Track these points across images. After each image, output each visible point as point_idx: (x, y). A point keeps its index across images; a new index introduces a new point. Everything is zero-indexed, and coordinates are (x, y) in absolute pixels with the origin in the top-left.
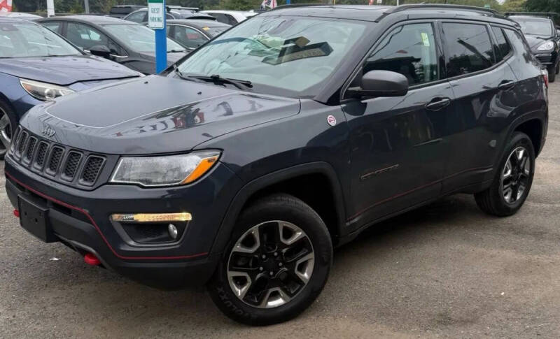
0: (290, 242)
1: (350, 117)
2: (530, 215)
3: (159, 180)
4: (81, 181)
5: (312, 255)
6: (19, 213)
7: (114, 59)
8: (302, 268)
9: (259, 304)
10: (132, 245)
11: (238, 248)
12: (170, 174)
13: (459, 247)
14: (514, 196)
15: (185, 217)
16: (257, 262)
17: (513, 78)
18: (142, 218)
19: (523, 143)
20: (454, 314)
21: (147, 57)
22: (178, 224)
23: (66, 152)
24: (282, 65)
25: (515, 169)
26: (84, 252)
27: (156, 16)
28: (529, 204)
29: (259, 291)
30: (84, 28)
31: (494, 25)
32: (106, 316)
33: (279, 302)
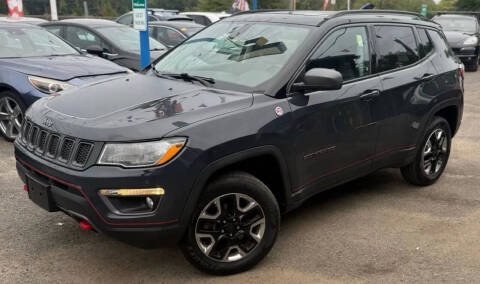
0: (245, 210)
1: (294, 108)
2: (446, 185)
3: (138, 162)
4: (75, 163)
5: (263, 221)
6: (27, 188)
7: (106, 57)
8: (255, 230)
9: (221, 258)
10: (117, 214)
11: (203, 215)
12: (147, 156)
13: (385, 211)
14: (433, 169)
15: (159, 191)
16: (219, 226)
17: (434, 71)
18: (124, 192)
19: (441, 125)
20: (378, 265)
21: (134, 55)
22: (154, 198)
23: (61, 139)
24: (243, 62)
25: (435, 147)
26: (80, 220)
27: (140, 19)
28: (446, 175)
29: (221, 248)
30: (81, 30)
31: (419, 27)
32: (100, 269)
33: (238, 257)
